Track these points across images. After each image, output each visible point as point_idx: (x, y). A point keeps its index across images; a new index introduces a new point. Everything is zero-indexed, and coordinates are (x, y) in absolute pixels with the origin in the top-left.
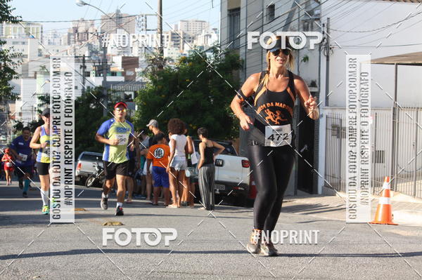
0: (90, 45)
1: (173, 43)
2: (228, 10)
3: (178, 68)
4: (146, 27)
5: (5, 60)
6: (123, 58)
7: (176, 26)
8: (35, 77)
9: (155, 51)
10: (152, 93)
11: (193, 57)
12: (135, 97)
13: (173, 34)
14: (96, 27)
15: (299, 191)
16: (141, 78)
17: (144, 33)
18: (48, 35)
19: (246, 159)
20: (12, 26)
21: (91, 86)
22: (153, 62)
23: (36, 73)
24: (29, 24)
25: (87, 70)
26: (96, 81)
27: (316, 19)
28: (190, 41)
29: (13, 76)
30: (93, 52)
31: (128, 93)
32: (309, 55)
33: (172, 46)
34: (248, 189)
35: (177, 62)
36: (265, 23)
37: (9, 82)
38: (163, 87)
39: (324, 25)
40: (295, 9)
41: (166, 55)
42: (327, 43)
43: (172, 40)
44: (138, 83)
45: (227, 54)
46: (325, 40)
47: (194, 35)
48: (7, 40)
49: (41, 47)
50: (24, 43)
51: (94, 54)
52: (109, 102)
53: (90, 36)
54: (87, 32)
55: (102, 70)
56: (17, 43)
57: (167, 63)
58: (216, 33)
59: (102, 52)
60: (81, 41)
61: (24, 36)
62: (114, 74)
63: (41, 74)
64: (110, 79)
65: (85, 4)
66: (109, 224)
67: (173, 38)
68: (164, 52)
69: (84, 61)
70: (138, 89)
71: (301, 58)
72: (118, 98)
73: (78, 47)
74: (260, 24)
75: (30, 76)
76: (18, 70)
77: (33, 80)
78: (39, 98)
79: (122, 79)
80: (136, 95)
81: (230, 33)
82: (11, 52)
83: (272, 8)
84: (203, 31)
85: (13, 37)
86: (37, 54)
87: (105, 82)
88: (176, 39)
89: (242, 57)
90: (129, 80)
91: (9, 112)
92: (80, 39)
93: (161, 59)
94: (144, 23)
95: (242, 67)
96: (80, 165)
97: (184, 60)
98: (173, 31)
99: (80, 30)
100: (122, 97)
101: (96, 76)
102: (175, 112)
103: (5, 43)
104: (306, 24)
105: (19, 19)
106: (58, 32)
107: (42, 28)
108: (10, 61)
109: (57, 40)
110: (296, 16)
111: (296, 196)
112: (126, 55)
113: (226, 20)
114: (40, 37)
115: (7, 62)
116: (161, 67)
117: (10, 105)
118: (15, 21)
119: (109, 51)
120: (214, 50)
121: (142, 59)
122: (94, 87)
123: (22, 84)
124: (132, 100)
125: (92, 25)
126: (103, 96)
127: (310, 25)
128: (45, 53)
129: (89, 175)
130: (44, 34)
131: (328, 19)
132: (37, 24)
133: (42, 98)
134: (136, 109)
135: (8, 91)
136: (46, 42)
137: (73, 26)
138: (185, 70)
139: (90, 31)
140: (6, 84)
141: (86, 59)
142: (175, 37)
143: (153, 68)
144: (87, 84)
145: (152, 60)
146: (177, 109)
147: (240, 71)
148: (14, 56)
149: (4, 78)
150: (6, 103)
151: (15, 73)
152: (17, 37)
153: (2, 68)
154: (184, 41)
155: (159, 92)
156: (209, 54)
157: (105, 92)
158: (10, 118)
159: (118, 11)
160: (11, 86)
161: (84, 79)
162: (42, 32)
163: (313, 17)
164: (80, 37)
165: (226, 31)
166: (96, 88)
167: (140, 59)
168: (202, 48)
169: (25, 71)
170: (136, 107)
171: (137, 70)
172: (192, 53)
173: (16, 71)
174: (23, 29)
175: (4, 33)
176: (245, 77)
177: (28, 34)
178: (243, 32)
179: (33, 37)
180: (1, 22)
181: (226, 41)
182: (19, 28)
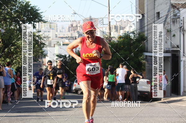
0: (78, 32)
1: (115, 30)
3: (118, 41)
4: (103, 23)
7: (116, 23)
8: (54, 47)
9: (107, 34)
11: (124, 36)
13: (115, 26)
15: (172, 94)
17: (102, 26)
18: (60, 28)
19: (149, 80)
20: (43, 24)
22: (107, 39)
23: (55, 45)
24: (51, 23)
27: (178, 18)
28: (123, 29)
32: (175, 34)
33: (115, 32)
34: (150, 94)
35: (117, 38)
36: (155, 20)
39: (181, 20)
40: (169, 14)
41: (112, 36)
42: (183, 28)
43: (115, 29)
45: (139, 34)
46: (182, 27)
47: (124, 26)
48: (41, 30)
49: (57, 33)
50: (49, 32)
51: (80, 36)
53: (79, 28)
54: (77, 26)
56: (46, 32)
57: (113, 39)
58: (134, 25)
60: (74, 30)
61: (49, 28)
63: (57, 45)
65: (76, 14)
68: (111, 34)
71: (172, 35)
73: (73, 33)
74: (153, 20)
75: (52, 46)
76: (47, 43)
78: (56, 56)
81: (140, 25)
82: (43, 35)
83: (158, 13)
84: (128, 24)
85: (44, 29)
86: (55, 36)
88: (117, 28)
89: (146, 35)
91: (43, 62)
92: (74, 29)
93: (110, 37)
94: (102, 21)
96: (75, 85)
97: (120, 37)
98: (115, 25)
99: (74, 25)
102: (117, 60)
103: (40, 31)
104: (174, 20)
106: (64, 26)
107: (57, 25)
109: (64, 30)
110: (169, 17)
111: (171, 96)
114: (56, 29)
115: (41, 40)
116: (110, 41)
117: (43, 59)
118: (45, 22)
120: (133, 33)
123: (48, 49)
125: (79, 23)
127: (175, 21)
128: (58, 36)
129: (79, 89)
130: (58, 28)
131: (183, 17)
132: (55, 23)
133: (57, 56)
136: (59, 31)
137: (71, 24)
138: (121, 42)
140: (41, 50)
142: (116, 27)
143: (107, 41)
145: (106, 38)
146: (118, 59)
148: (45, 37)
149: (40, 47)
150: (42, 58)
151: (45, 45)
152: (46, 29)
153: (40, 43)
154: (120, 29)
156: (131, 35)
158: (44, 65)
159: (90, 17)
160: (43, 51)
162: (57, 26)
163: (177, 17)
164: (74, 28)
165: (138, 24)
168: (128, 32)
169: (50, 44)
172: (123, 34)
173: (46, 44)
174: (48, 25)
175: (40, 27)
176: (148, 44)
177: (51, 27)
178: (146, 24)
179: (53, 29)
180: (38, 22)
181: (138, 29)
182: (47, 25)
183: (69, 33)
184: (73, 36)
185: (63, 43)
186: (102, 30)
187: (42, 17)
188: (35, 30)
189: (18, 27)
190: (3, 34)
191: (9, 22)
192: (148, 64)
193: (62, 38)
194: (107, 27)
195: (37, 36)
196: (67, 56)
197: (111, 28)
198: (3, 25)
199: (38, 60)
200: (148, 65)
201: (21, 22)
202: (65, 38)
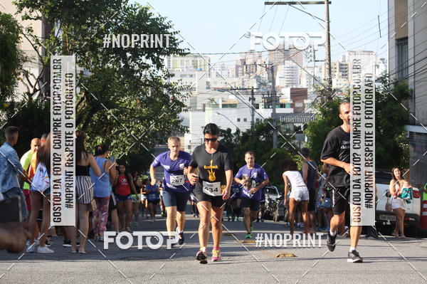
0: (258, 78)
1: (341, 74)
2: (396, 40)
3: (347, 98)
4: (314, 58)
5: (173, 93)
6: (292, 89)
7: (344, 57)
8: (204, 110)
9: (324, 82)
10: (322, 124)
12: (304, 129)
13: (341, 65)
14: (263, 59)
16: (310, 109)
17: (312, 64)
19: (417, 189)
20: (179, 58)
21: (260, 118)
22: (322, 93)
23: (204, 105)
24: (196, 57)
25: (256, 102)
26: (265, 113)
29: (182, 109)
30: (261, 84)
31: (297, 125)
33: (340, 77)
34: (419, 219)
35: (345, 93)
37: (178, 115)
38: (332, 119)
41: (334, 86)
43: (340, 71)
44: (307, 114)
45: (396, 84)
48: (175, 73)
49: (209, 80)
50: (191, 76)
51: (262, 86)
52: (279, 134)
53: (259, 67)
54: (255, 64)
55: (271, 102)
56: (185, 75)
58: (383, 63)
59: (271, 84)
60: (249, 73)
61: (192, 69)
62: (283, 106)
63: (210, 106)
64: (279, 110)
66: (281, 256)
67: (340, 68)
68: (333, 82)
69: (253, 93)
70: (307, 120)
72: (288, 130)
73: (246, 80)
75: (198, 108)
76: (187, 103)
77: (202, 113)
79: (291, 110)
80: (305, 127)
81: (399, 63)
82: (179, 85)
85: (181, 70)
86: (205, 86)
87: (274, 114)
88: (344, 70)
89: (411, 87)
90: (298, 112)
92: (248, 71)
93: (330, 90)
94: (312, 54)
95: (411, 96)
98: (341, 61)
99: (248, 62)
100: (292, 129)
101: (265, 108)
103: (173, 75)
105: (186, 51)
107: (209, 61)
108: (179, 94)
109: (225, 73)
112: (295, 87)
113: (394, 50)
114: (208, 70)
115: (175, 94)
116: (330, 98)
118: (183, 54)
119: (277, 83)
120: (382, 80)
121: (311, 90)
122: (263, 120)
123: (190, 116)
124: (301, 132)
125: (260, 56)
128: (213, 86)
132: (205, 57)
134: (306, 141)
135: (177, 123)
136: (213, 74)
137: (242, 58)
139: (258, 63)
140: (175, 117)
141: (255, 91)
142: (343, 68)
143: (322, 99)
144: (256, 116)
145: (322, 91)
147: (410, 101)
148: (182, 89)
149: (172, 111)
151: (184, 106)
152: (185, 69)
153: (171, 101)
155: (329, 123)
156: (377, 84)
157: (274, 124)
160: (180, 119)
161: (253, 110)
162: (209, 64)
164: (248, 69)
165: (394, 61)
166: (265, 120)
167: (309, 91)
169: (194, 103)
170: (306, 138)
171: (305, 101)
173: (185, 103)
174: (191, 62)
175: (171, 66)
176: (415, 106)
177: (196, 67)
178: (411, 62)
179: (201, 70)
180: (168, 55)
181: (394, 71)
182: (187, 61)
183: (236, 79)
184: (246, 87)
185: (225, 103)
186: (313, 74)
187: (176, 42)
188: (160, 73)
189: (123, 65)
190: (89, 80)
191: (102, 53)
192: (415, 151)
193: (222, 90)
194: (323, 66)
195: (166, 86)
196: (233, 131)
197: (332, 70)
198: (88, 60)
200: (416, 154)
201: (129, 55)
202: (227, 90)
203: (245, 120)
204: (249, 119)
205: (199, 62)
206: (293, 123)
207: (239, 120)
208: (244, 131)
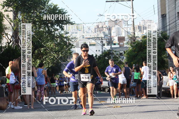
0: (104, 33)
1: (139, 30)
2: (161, 15)
3: (141, 40)
4: (127, 24)
5: (68, 40)
7: (140, 23)
9: (132, 34)
10: (131, 51)
13: (139, 26)
14: (106, 25)
16: (126, 45)
17: (126, 26)
18: (86, 29)
20: (71, 26)
21: (105, 50)
22: (131, 39)
24: (78, 25)
25: (103, 43)
26: (107, 48)
28: (146, 29)
29: (73, 47)
30: (105, 35)
31: (121, 52)
35: (141, 38)
36: (177, 20)
37: (71, 49)
38: (136, 49)
41: (136, 35)
44: (125, 47)
45: (162, 33)
49: (83, 34)
50: (76, 33)
52: (113, 56)
53: (104, 29)
54: (103, 27)
55: (110, 43)
56: (73, 33)
57: (137, 39)
59: (109, 35)
60: (100, 31)
61: (76, 30)
62: (115, 44)
64: (113, 46)
66: (116, 107)
67: (139, 28)
69: (102, 39)
70: (125, 50)
72: (117, 54)
73: (99, 34)
74: (175, 20)
76: (75, 44)
79: (118, 46)
80: (124, 52)
81: (163, 25)
82: (71, 37)
86: (82, 37)
87: (111, 48)
89: (168, 34)
90: (121, 46)
93: (134, 37)
94: (126, 22)
97: (144, 37)
99: (100, 26)
100: (119, 54)
101: (107, 45)
102: (141, 59)
103: (68, 33)
105: (74, 23)
107: (83, 26)
108: (71, 40)
109: (90, 31)
112: (119, 36)
114: (83, 30)
115: (69, 41)
116: (134, 40)
118: (72, 24)
119: (112, 35)
122: (107, 50)
123: (76, 50)
124: (123, 55)
126: (111, 54)
128: (85, 37)
129: (106, 87)
132: (81, 25)
135: (70, 53)
137: (97, 25)
139: (104, 26)
140: (70, 51)
141: (103, 38)
142: (139, 27)
143: (131, 41)
144: (104, 49)
145: (131, 37)
148: (72, 39)
150: (70, 58)
152: (73, 30)
153: (68, 44)
154: (143, 29)
155: (134, 51)
157: (111, 52)
160: (72, 51)
161: (102, 47)
162: (84, 28)
164: (100, 29)
165: (161, 24)
166: (108, 50)
167: (125, 37)
169: (78, 44)
170: (125, 58)
171: (124, 42)
174: (76, 27)
175: (68, 29)
177: (78, 29)
178: (168, 24)
179: (80, 30)
180: (66, 25)
181: (161, 28)
182: (74, 27)
184: (99, 37)
185: (90, 44)
188: (63, 32)
189: (47, 29)
190: (33, 36)
191: (38, 25)
193: (89, 39)
194: (131, 27)
195: (66, 38)
196: (94, 56)
197: (135, 28)
199: (67, 60)
200: (171, 63)
201: (49, 25)
202: (91, 38)
203: (99, 51)
204: (101, 50)
205: (79, 27)
206: (119, 51)
207: (96, 51)
208: (99, 55)
